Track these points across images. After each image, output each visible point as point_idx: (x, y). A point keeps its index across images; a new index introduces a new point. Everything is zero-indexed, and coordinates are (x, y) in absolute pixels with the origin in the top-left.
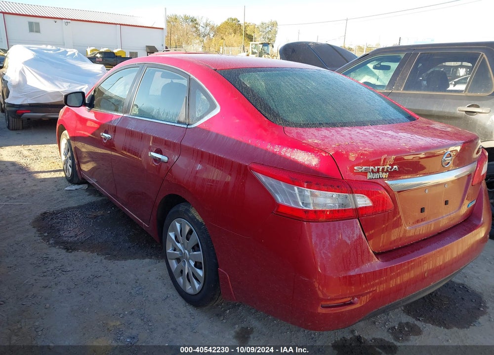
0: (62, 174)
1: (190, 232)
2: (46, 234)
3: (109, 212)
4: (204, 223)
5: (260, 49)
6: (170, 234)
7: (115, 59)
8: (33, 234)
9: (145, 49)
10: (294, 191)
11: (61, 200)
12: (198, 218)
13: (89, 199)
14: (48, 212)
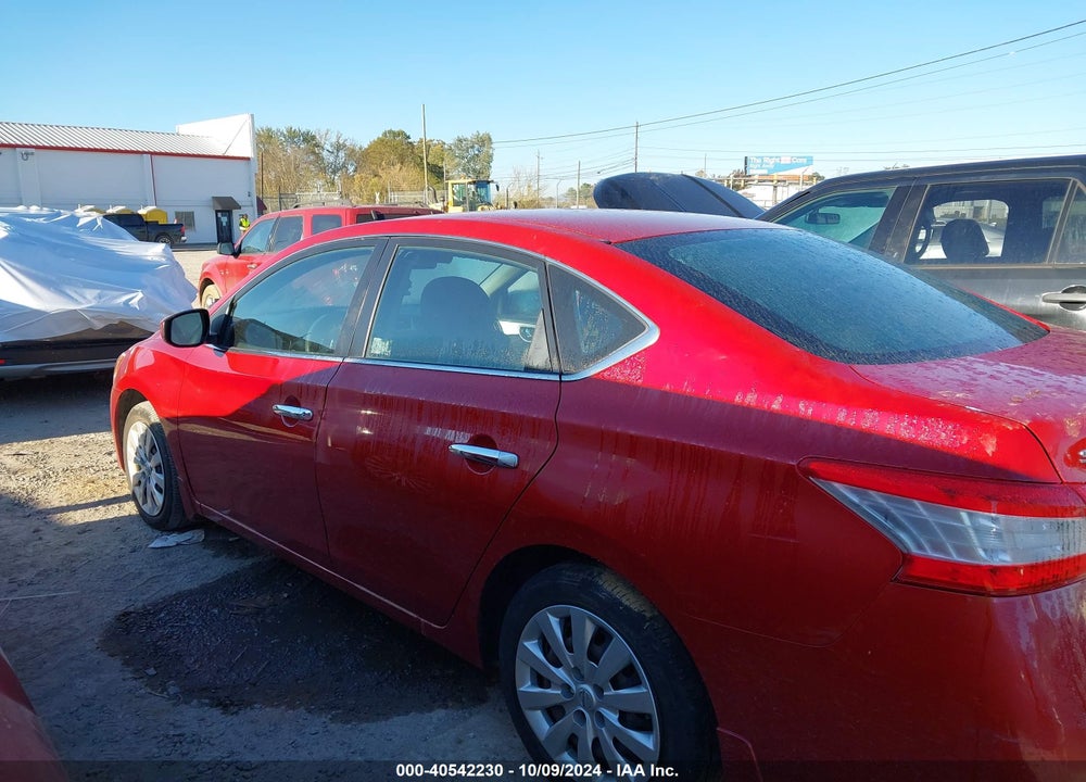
0: (130, 509)
1: (601, 638)
2: (151, 671)
3: (286, 595)
4: (648, 615)
5: (471, 195)
6: (526, 644)
7: (144, 229)
8: (114, 672)
9: (211, 204)
10: (962, 521)
11: (149, 575)
12: (627, 603)
13: (220, 567)
14: (131, 609)
